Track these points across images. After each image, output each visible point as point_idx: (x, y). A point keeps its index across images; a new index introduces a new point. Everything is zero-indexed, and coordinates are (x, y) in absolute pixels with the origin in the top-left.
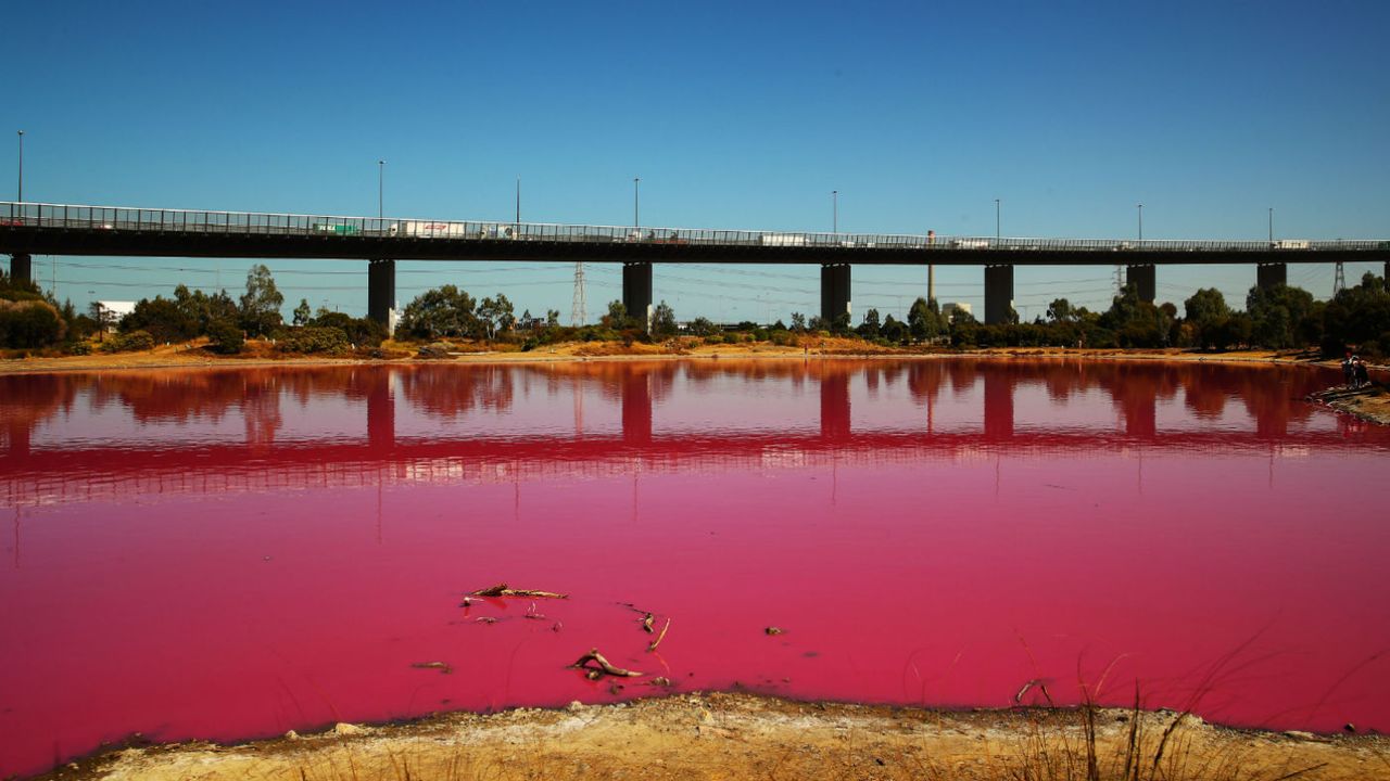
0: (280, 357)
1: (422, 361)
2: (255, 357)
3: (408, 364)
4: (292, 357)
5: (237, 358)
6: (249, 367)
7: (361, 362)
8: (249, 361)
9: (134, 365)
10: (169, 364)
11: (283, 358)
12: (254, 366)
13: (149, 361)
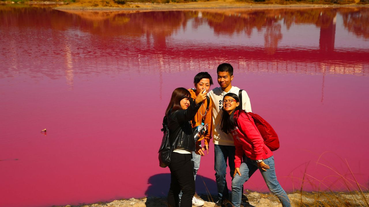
0: (285, 3)
1: (361, 6)
2: (272, 3)
3: (353, 7)
4: (291, 3)
5: (264, 4)
6: (270, 8)
7: (327, 6)
8: (270, 5)
9: (218, 7)
10: (233, 6)
11: (287, 4)
12: (272, 8)
13: (224, 5)
